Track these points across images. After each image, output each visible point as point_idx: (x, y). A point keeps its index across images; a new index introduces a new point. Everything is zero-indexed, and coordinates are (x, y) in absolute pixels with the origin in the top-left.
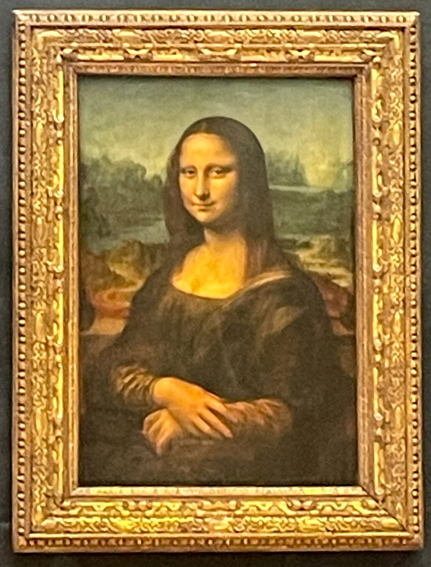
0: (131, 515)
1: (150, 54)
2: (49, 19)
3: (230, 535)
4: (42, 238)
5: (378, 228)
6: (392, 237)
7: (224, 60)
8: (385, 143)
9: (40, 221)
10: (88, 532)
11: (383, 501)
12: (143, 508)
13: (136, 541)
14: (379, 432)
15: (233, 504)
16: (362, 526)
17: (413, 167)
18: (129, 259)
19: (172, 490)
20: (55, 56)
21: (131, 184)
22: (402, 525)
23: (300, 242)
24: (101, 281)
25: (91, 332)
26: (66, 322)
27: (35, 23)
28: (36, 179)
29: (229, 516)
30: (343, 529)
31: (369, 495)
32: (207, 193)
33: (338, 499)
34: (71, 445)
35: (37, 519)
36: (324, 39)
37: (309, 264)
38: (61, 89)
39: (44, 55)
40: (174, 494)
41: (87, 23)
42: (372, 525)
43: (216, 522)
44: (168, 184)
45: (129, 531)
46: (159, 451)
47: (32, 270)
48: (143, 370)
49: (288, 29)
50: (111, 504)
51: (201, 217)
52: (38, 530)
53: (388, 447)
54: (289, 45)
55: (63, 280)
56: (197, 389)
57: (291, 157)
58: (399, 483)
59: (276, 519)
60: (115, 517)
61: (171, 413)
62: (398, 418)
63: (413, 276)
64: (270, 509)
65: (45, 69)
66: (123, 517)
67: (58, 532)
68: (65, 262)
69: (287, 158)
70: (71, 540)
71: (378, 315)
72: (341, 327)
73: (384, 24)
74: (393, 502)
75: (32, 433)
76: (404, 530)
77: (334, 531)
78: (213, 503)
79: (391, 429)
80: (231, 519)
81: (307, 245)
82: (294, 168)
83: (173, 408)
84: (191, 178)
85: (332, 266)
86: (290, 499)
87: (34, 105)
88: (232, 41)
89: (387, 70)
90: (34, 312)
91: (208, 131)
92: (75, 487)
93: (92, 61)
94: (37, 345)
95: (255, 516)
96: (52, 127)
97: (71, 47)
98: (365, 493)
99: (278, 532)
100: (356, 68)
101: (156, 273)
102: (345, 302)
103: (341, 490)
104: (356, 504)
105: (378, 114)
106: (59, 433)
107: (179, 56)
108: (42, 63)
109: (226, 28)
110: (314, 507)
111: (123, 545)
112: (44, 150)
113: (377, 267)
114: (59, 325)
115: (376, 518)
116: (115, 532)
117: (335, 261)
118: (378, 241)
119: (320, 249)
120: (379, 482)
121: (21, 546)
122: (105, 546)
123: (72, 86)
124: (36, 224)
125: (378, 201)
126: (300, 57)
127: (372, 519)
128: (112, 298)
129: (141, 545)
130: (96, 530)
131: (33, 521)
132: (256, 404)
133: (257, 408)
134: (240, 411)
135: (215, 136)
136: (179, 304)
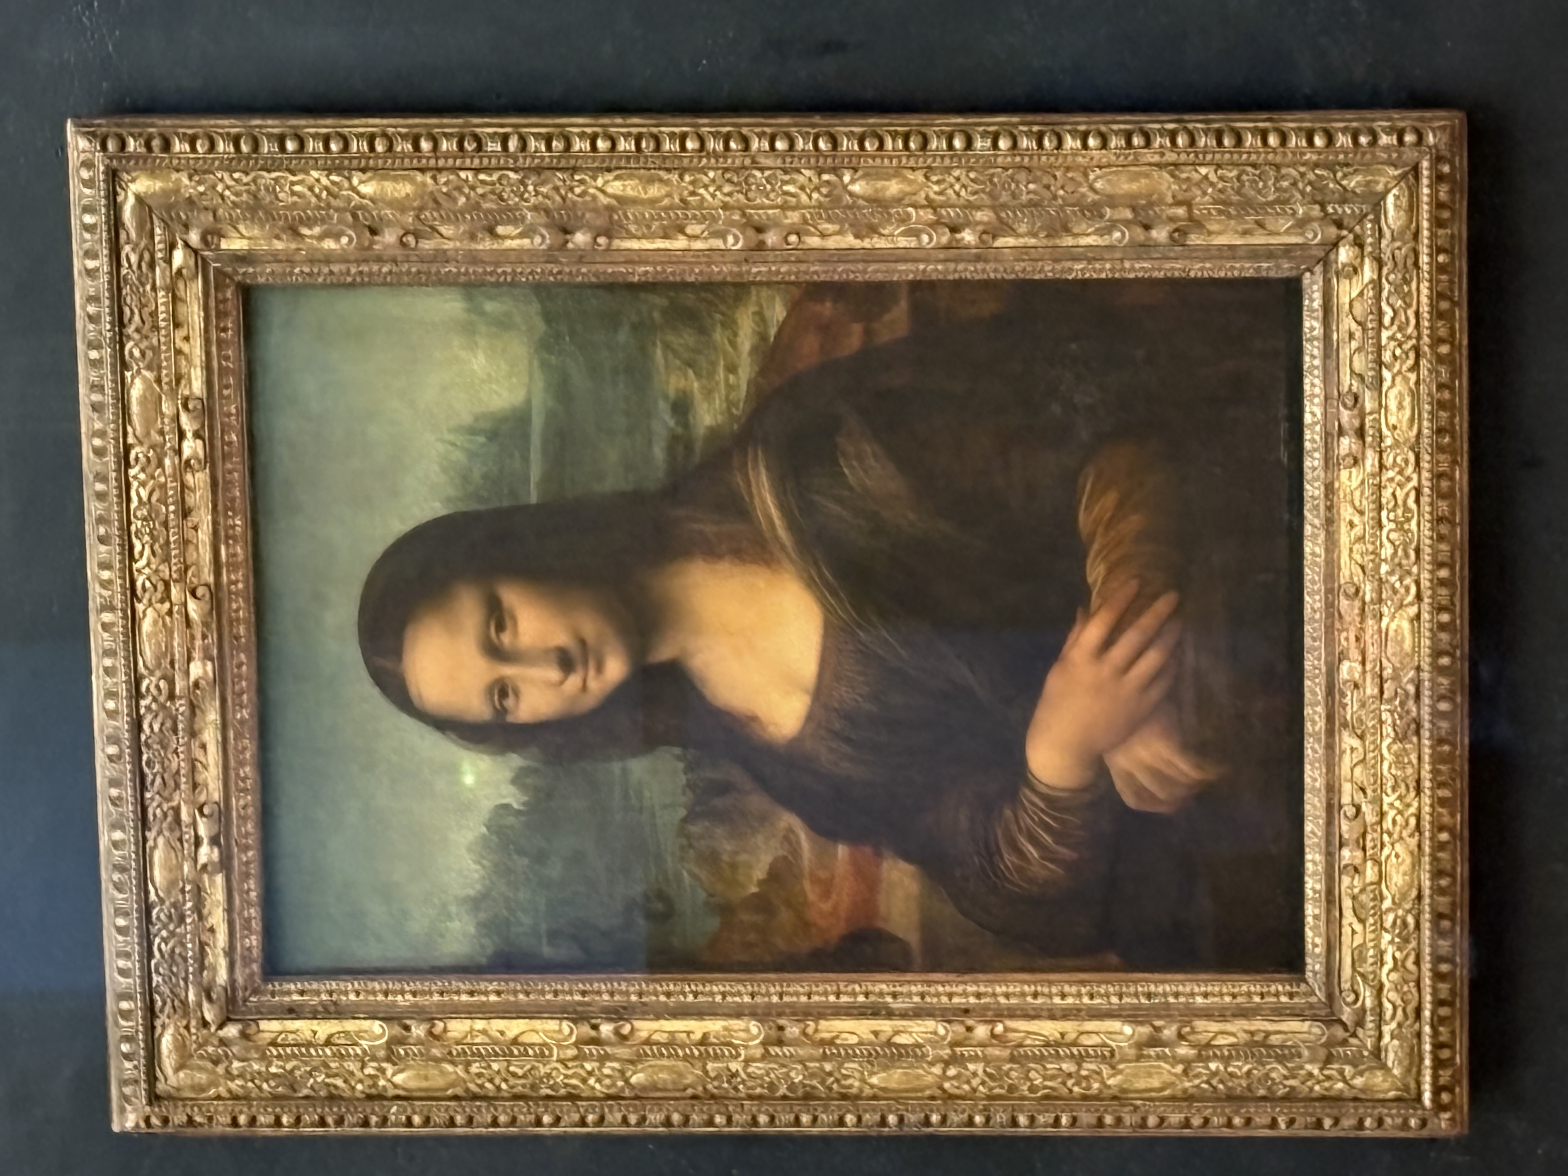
5: (632, 235)
8: (410, 220)
9: (638, 1079)
11: (1339, 225)
12: (1357, 828)
13: (1442, 847)
14: (1160, 234)
16: (1405, 281)
18: (728, 847)
22: (1403, 176)
23: (672, 423)
24: (785, 916)
25: (913, 939)
26: (890, 1014)
28: (534, 1088)
29: (1379, 616)
31: (1326, 262)
32: (554, 657)
34: (1199, 1001)
35: (1384, 1085)
36: (150, 376)
37: (729, 403)
38: (303, 1027)
41: (134, 965)
42: (1400, 256)
43: (1392, 648)
45: (1416, 863)
47: (760, 1097)
48: (1008, 813)
49: (128, 465)
50: (1347, 903)
52: (1413, 1085)
53: (1196, 213)
54: (167, 462)
55: (782, 1022)
58: (1294, 184)
59: (1387, 494)
60: (1379, 898)
61: (1116, 745)
62: (1126, 186)
63: (755, 145)
65: (257, 1066)
68: (739, 1015)
72: (887, 318)
76: (1416, 170)
80: (1387, 609)
81: (681, 408)
82: (481, 439)
90: (867, 1091)
91: (397, 652)
92: (1303, 986)
94: (947, 1085)
96: (400, 1050)
97: (200, 1006)
98: (1318, 269)
99: (1418, 491)
100: (220, 286)
102: (827, 308)
104: (1345, 292)
105: (337, 237)
106: (1169, 1032)
107: (210, 736)
108: (241, 1076)
109: (133, 622)
110: (1356, 398)
111: (1452, 876)
112: (460, 1070)
113: (730, 239)
114: (897, 1033)
115: (1384, 243)
116: (1419, 897)
117: (718, 335)
118: (666, 237)
119: (690, 372)
120: (1287, 232)
121: (1452, 1119)
122: (1452, 919)
123: (296, 997)
124: (644, 1088)
125: (561, 237)
126: (197, 435)
127: (1386, 256)
128: (826, 888)
129: (1451, 831)
130: (1413, 944)
131: (1392, 1094)
132: (1092, 535)
133: (1100, 530)
134: (1110, 571)
135: (409, 634)
136: (837, 726)
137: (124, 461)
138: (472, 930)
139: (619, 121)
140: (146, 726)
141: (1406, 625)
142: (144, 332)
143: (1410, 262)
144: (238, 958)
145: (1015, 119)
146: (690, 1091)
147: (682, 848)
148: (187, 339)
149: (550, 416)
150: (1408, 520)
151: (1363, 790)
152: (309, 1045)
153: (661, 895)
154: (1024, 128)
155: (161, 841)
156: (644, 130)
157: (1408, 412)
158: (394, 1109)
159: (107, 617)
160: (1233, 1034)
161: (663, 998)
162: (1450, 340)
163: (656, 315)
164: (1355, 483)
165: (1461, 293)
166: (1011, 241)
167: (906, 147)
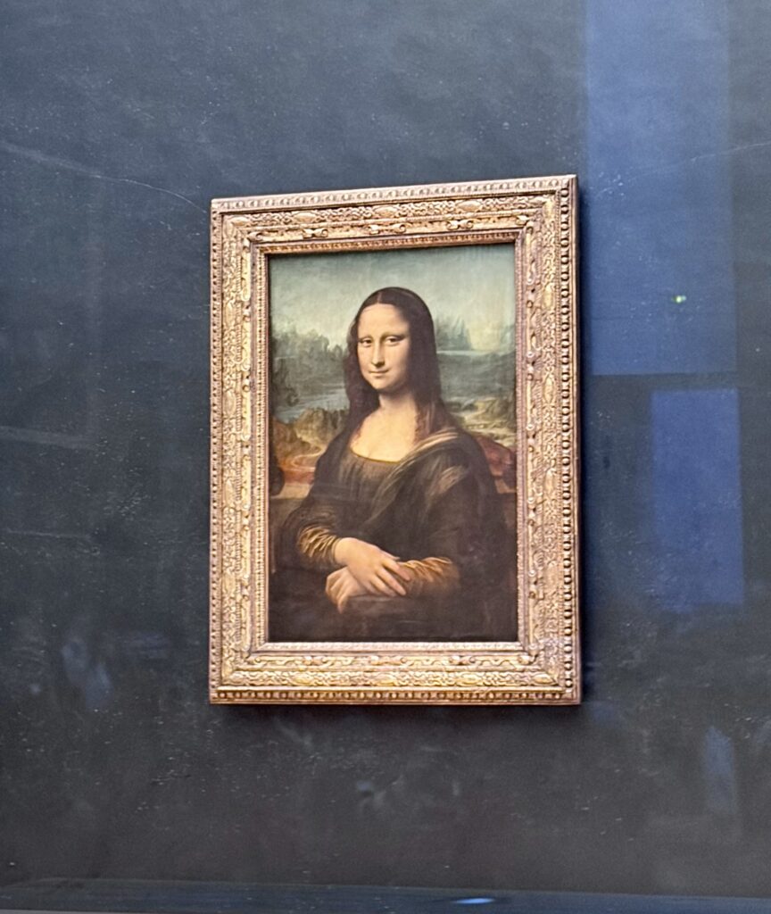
0: (306, 670)
1: (325, 232)
2: (237, 205)
3: (394, 688)
4: (230, 410)
5: (532, 388)
6: (544, 396)
7: (391, 234)
8: (537, 304)
9: (229, 394)
10: (271, 685)
11: (536, 656)
12: (318, 662)
13: (312, 694)
14: (533, 588)
15: (399, 657)
16: (516, 681)
17: (564, 327)
18: (314, 426)
19: (348, 646)
20: (242, 240)
21: (316, 356)
22: (554, 681)
23: (466, 403)
24: (289, 448)
25: (281, 496)
26: (252, 488)
27: (224, 211)
28: (226, 355)
29: (394, 671)
30: (498, 683)
31: (523, 651)
32: (381, 361)
33: (496, 654)
34: (257, 603)
35: (226, 672)
36: (480, 208)
37: (473, 425)
38: (247, 269)
39: (233, 239)
40: (347, 649)
41: (270, 207)
42: (525, 679)
43: (383, 675)
44: (348, 353)
45: (306, 684)
46: (340, 608)
47: (222, 439)
48: (326, 531)
49: (448, 201)
50: (291, 659)
51: (377, 384)
52: (228, 682)
53: (541, 602)
54: (449, 215)
55: (250, 447)
56: (373, 548)
57: (458, 322)
58: (552, 639)
59: (438, 674)
60: (293, 671)
61: (350, 571)
62: (550, 576)
63: (566, 434)
64: (432, 664)
65: (234, 253)
66: (301, 671)
67: (244, 685)
68: (252, 431)
69: (453, 324)
70: (256, 692)
71: (532, 474)
72: (504, 484)
73: (538, 189)
74: (545, 657)
75: (222, 593)
76: (557, 685)
77: (491, 685)
78: (380, 657)
79: (544, 584)
80: (397, 674)
81: (471, 407)
82: (459, 333)
83: (351, 566)
84: (369, 346)
85: (495, 426)
86: (450, 654)
87: (224, 285)
88: (398, 216)
89: (540, 234)
90: (224, 479)
91: (384, 302)
92: (262, 642)
93: (275, 242)
94: (226, 509)
95: (417, 670)
96: (239, 305)
97: (256, 231)
98: (521, 648)
99: (440, 686)
100: (513, 233)
101: (336, 439)
102: (508, 462)
103: (501, 645)
104: (513, 658)
105: (531, 277)
106: (246, 592)
107: (352, 233)
108: (230, 247)
109: (392, 203)
110: (473, 662)
111: (302, 698)
112: (232, 328)
113: (530, 425)
114: (246, 490)
115: (530, 673)
116: (294, 686)
117: (498, 421)
118: (532, 401)
119: (484, 411)
120: (534, 637)
121: (214, 698)
122: (286, 698)
123: (259, 266)
124: (226, 396)
125: (531, 361)
126: (459, 226)
127: (525, 674)
128: (299, 463)
129: (318, 698)
130: (277, 683)
131: (223, 675)
132: (425, 562)
133: (427, 566)
134: (412, 569)
135: (390, 306)
136: (357, 467)
137: (450, 199)
138: (284, 331)
139: (575, 383)
140: (355, 209)
141: (391, 681)
142: (497, 206)
143: (524, 683)
144: (274, 245)
145: (576, 533)
146: (224, 413)
147: (313, 409)
148: (494, 222)
149: (468, 358)
150: (429, 682)
151: (332, 664)
152: (241, 271)
153: (297, 401)
154: (572, 536)
155: (314, 216)
156: (571, 393)
157: (468, 682)
158: (218, 304)
159: (394, 194)
160: (245, 616)
161: (258, 403)
162: (495, 698)
163: (505, 398)
164: (444, 662)
165: (513, 702)
166: (530, 532)
167: (564, 492)
